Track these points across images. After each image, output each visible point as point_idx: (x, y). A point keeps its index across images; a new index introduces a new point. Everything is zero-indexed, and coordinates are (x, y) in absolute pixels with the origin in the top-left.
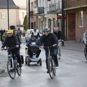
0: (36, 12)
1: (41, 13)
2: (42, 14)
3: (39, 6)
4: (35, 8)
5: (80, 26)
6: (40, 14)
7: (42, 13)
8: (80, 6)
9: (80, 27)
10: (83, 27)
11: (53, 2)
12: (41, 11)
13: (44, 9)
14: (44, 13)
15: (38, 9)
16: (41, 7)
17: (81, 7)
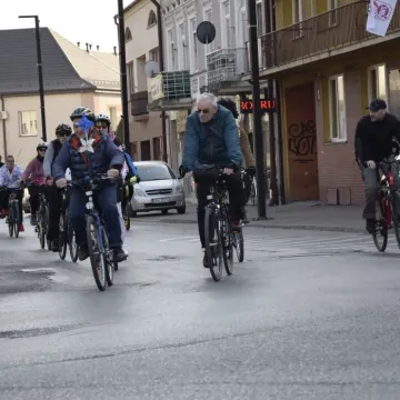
0: (155, 93)
1: (179, 97)
2: (182, 100)
3: (169, 68)
4: (153, 75)
5: (335, 136)
6: (175, 101)
7: (183, 97)
8: (329, 52)
9: (337, 140)
10: (345, 139)
11: (224, 45)
12: (177, 87)
13: (188, 80)
14: (189, 96)
15: (165, 83)
16: (177, 73)
17: (334, 53)
